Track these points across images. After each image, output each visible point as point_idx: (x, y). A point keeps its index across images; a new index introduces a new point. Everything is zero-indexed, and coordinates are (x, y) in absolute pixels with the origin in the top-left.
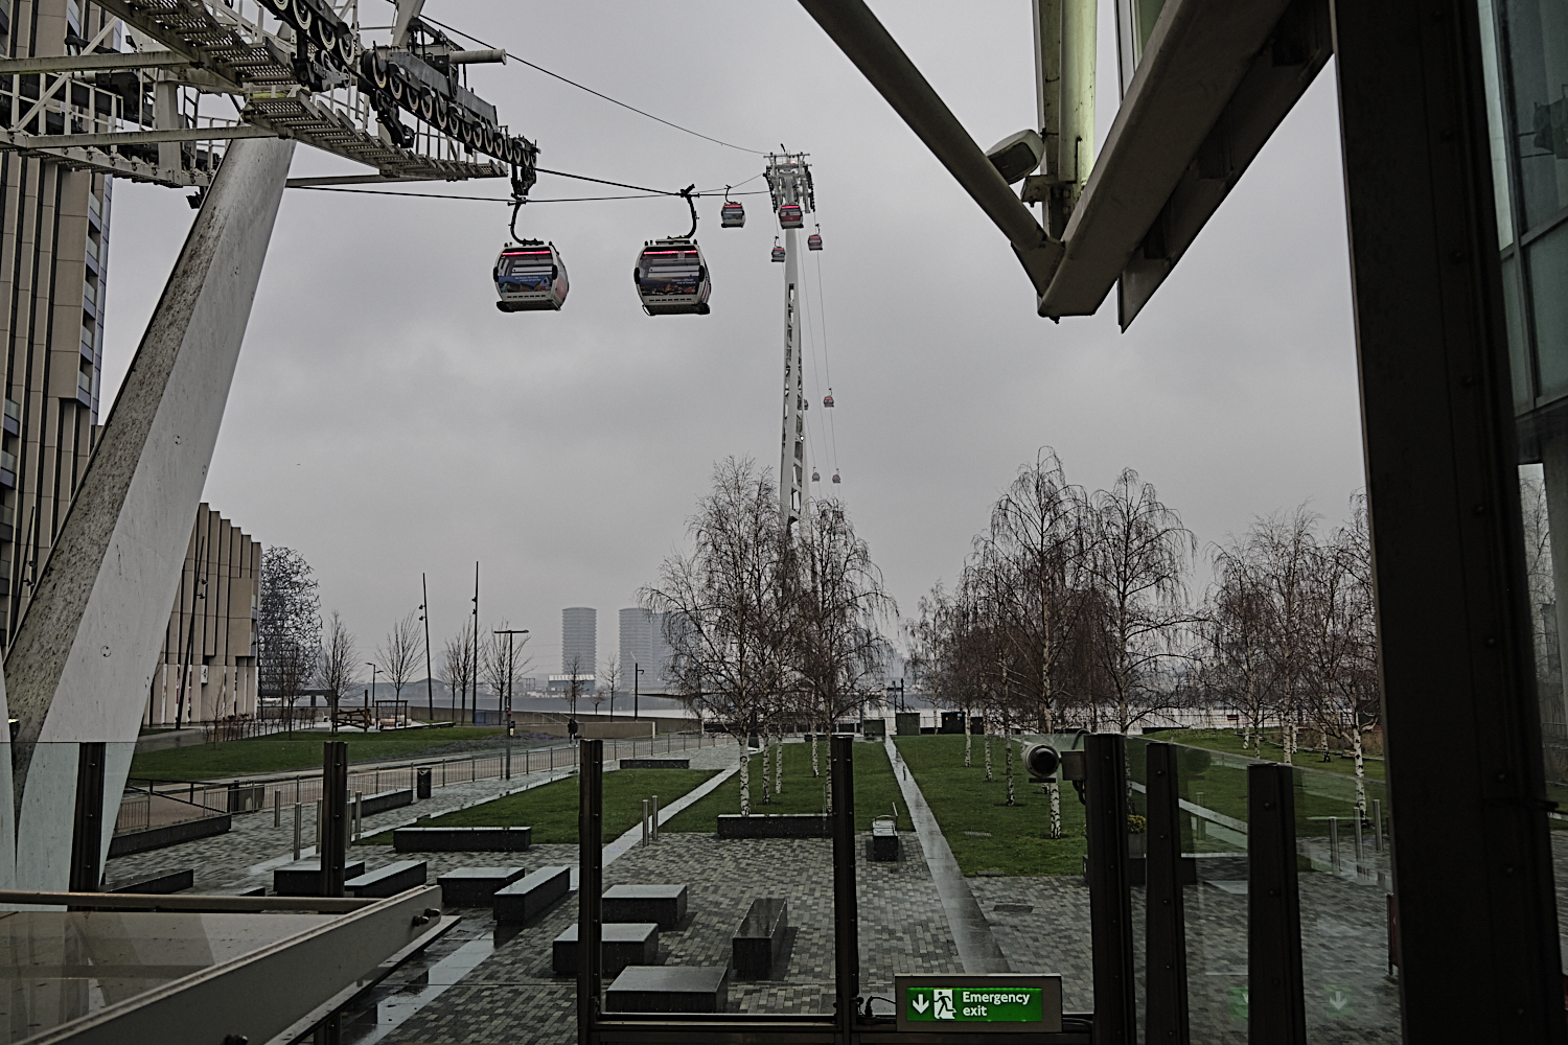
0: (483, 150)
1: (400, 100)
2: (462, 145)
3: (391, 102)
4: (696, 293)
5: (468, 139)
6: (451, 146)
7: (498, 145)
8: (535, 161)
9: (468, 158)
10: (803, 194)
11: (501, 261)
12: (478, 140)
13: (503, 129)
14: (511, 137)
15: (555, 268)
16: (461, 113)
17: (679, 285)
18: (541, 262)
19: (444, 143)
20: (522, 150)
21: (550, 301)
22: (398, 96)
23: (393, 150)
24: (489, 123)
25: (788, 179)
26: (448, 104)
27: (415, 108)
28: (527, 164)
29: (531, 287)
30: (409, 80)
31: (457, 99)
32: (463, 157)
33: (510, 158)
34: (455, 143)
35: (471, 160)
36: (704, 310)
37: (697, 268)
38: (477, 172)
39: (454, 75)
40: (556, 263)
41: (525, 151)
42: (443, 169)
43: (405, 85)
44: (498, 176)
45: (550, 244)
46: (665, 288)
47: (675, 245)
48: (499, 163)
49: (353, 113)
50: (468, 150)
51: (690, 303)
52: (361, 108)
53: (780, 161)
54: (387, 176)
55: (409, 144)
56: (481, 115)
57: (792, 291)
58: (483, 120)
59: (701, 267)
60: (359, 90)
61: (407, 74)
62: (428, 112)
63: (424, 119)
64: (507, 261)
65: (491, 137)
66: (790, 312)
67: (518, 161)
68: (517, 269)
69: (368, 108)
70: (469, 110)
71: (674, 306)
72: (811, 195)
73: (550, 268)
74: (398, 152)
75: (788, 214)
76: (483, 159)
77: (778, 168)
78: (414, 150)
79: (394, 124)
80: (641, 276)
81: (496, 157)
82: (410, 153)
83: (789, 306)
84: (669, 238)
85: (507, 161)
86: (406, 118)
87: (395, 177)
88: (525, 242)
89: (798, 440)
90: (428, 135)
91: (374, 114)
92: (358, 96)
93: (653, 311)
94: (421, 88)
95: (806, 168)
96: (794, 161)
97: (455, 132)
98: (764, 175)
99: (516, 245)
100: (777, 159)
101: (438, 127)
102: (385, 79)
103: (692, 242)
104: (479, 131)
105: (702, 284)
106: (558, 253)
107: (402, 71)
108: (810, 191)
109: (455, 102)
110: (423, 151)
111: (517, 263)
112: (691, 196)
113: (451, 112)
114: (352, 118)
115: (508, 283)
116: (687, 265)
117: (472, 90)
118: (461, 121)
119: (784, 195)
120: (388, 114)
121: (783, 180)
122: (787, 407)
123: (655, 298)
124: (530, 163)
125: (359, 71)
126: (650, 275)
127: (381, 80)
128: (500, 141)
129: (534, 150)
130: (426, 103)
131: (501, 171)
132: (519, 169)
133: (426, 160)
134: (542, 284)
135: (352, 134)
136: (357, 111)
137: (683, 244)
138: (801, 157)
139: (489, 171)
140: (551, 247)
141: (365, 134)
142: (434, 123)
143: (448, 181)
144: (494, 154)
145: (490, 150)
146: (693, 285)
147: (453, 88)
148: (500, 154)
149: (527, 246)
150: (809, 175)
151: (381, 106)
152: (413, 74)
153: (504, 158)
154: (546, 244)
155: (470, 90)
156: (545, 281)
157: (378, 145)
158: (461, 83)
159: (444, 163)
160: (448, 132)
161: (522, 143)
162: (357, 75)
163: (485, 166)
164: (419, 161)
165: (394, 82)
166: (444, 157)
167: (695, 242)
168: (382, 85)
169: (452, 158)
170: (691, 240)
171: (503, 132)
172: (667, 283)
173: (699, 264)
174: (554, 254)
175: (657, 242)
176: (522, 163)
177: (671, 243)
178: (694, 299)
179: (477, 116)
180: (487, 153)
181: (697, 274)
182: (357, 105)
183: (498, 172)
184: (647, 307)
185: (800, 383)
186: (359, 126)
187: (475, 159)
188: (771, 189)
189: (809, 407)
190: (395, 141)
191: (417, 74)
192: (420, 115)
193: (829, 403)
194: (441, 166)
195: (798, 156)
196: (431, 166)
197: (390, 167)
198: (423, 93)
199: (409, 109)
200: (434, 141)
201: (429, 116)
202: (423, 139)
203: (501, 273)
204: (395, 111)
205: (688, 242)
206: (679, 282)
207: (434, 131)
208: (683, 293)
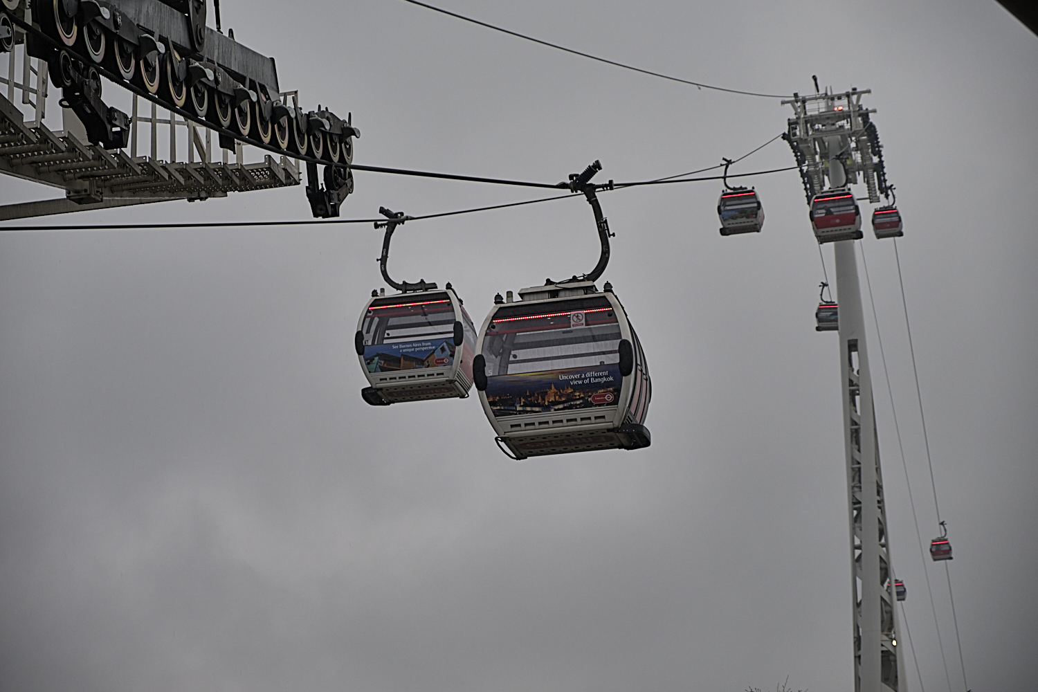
0: (255, 139)
1: (102, 63)
2: (215, 135)
3: (87, 68)
4: (615, 402)
5: (226, 122)
6: (195, 137)
7: (281, 128)
8: (349, 151)
9: (225, 156)
10: (862, 167)
11: (368, 320)
12: (244, 124)
13: (290, 98)
14: (305, 112)
15: (458, 326)
16: (211, 78)
17: (575, 388)
18: (431, 318)
19: (182, 132)
20: (324, 133)
21: (452, 382)
22: (98, 57)
23: (90, 154)
24: (263, 89)
25: (832, 140)
26: (188, 63)
27: (128, 75)
28: (336, 159)
29: (418, 360)
30: (117, 26)
31: (205, 52)
32: (217, 154)
33: (303, 151)
34: (202, 130)
35: (232, 159)
36: (635, 437)
37: (615, 345)
38: (243, 180)
39: (197, 10)
40: (459, 318)
41: (331, 135)
42: (182, 180)
43: (111, 37)
44: (282, 185)
45: (449, 286)
46: (543, 395)
47: (563, 297)
48: (284, 161)
49: (18, 92)
50: (227, 143)
51: (602, 425)
52: (34, 83)
53: (814, 108)
54: (80, 201)
55: (120, 141)
56: (249, 76)
57: (854, 354)
58: (253, 86)
59: (624, 344)
60: (31, 52)
61: (114, 16)
62: (152, 80)
63: (145, 94)
64: (376, 320)
65: (267, 115)
66: (853, 394)
67: (319, 154)
68: (393, 333)
69: (45, 82)
70: (226, 69)
71: (568, 435)
72: (879, 167)
73: (450, 327)
74: (98, 157)
75: (829, 212)
76: (252, 155)
77: (811, 121)
78: (127, 151)
79: (91, 108)
80: (489, 372)
81: (278, 149)
82: (120, 156)
83: (851, 383)
84: (549, 282)
85: (297, 155)
86: (114, 95)
87: (96, 201)
88: (405, 287)
89: (888, 647)
90: (153, 121)
91: (56, 93)
92: (26, 63)
93: (522, 448)
94: (140, 39)
95: (865, 116)
96: (842, 105)
97: (202, 112)
98: (784, 137)
99: (391, 292)
100: (808, 106)
101: (170, 105)
102: (75, 28)
103: (601, 289)
104: (246, 105)
105: (628, 382)
106: (461, 301)
107: (106, 13)
108: (876, 159)
109: (200, 59)
110: (144, 151)
111: (393, 321)
112: (594, 187)
113: (193, 77)
114: (17, 103)
115: (381, 356)
116: (594, 339)
117: (231, 31)
118: (212, 91)
119: (826, 172)
120: (81, 91)
121: (822, 143)
122: (859, 581)
123: (522, 419)
124: (342, 159)
125: (28, 19)
126: (513, 369)
127: (68, 31)
128: (284, 121)
129: (346, 132)
130: (147, 65)
131: (288, 176)
132: (321, 168)
133: (150, 167)
134: (438, 354)
135: (18, 130)
136: (26, 88)
137: (580, 295)
138: (854, 98)
139: (265, 178)
140: (450, 293)
141: (41, 130)
142: (163, 99)
143: (191, 200)
144: (274, 146)
145: (267, 140)
146: (607, 385)
147: (195, 33)
148: (284, 145)
149: (410, 293)
150: (871, 131)
151: (69, 77)
152: (124, 16)
153: (293, 150)
154: (442, 288)
155: (226, 34)
156: (443, 349)
157: (63, 146)
158: (210, 23)
159: (183, 170)
160: (189, 112)
161: (325, 121)
162: (25, 26)
163: (257, 169)
164: (138, 169)
165: (91, 33)
166: (182, 157)
167: (608, 288)
168: (70, 41)
169: (197, 159)
170: (599, 284)
171: (290, 104)
172: (548, 385)
173: (619, 335)
174: (456, 303)
175: (521, 295)
176: (326, 157)
177: (554, 293)
178: (611, 417)
179: (240, 78)
180: (260, 144)
181: (615, 359)
182: (26, 78)
183: (282, 176)
184: (503, 440)
185: (882, 532)
186: (29, 115)
187: (240, 158)
188: (800, 163)
189: (908, 595)
190: (93, 138)
191: (131, 13)
192: (137, 87)
193: (941, 550)
194: (177, 175)
195: (848, 95)
196: (159, 177)
197: (86, 184)
198: (143, 47)
199: (118, 79)
200: (163, 131)
201: (153, 88)
202: (143, 129)
203: (368, 339)
204: (93, 83)
205: (592, 289)
206: (575, 379)
207: (163, 113)
208: (587, 405)
